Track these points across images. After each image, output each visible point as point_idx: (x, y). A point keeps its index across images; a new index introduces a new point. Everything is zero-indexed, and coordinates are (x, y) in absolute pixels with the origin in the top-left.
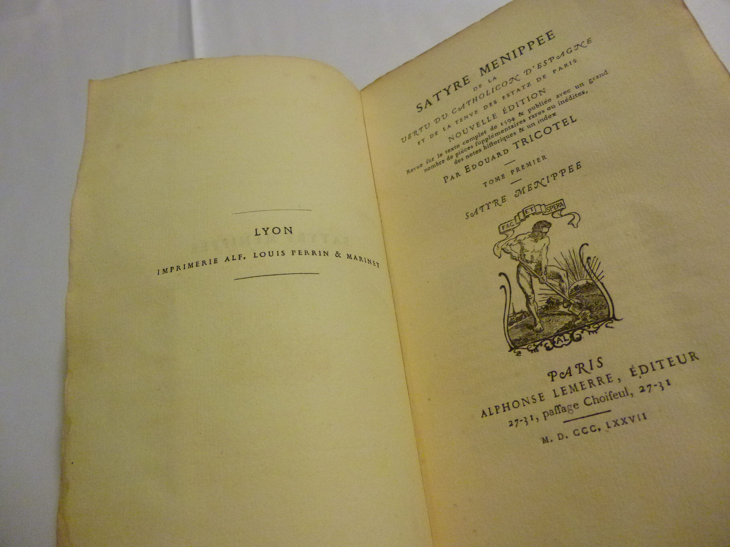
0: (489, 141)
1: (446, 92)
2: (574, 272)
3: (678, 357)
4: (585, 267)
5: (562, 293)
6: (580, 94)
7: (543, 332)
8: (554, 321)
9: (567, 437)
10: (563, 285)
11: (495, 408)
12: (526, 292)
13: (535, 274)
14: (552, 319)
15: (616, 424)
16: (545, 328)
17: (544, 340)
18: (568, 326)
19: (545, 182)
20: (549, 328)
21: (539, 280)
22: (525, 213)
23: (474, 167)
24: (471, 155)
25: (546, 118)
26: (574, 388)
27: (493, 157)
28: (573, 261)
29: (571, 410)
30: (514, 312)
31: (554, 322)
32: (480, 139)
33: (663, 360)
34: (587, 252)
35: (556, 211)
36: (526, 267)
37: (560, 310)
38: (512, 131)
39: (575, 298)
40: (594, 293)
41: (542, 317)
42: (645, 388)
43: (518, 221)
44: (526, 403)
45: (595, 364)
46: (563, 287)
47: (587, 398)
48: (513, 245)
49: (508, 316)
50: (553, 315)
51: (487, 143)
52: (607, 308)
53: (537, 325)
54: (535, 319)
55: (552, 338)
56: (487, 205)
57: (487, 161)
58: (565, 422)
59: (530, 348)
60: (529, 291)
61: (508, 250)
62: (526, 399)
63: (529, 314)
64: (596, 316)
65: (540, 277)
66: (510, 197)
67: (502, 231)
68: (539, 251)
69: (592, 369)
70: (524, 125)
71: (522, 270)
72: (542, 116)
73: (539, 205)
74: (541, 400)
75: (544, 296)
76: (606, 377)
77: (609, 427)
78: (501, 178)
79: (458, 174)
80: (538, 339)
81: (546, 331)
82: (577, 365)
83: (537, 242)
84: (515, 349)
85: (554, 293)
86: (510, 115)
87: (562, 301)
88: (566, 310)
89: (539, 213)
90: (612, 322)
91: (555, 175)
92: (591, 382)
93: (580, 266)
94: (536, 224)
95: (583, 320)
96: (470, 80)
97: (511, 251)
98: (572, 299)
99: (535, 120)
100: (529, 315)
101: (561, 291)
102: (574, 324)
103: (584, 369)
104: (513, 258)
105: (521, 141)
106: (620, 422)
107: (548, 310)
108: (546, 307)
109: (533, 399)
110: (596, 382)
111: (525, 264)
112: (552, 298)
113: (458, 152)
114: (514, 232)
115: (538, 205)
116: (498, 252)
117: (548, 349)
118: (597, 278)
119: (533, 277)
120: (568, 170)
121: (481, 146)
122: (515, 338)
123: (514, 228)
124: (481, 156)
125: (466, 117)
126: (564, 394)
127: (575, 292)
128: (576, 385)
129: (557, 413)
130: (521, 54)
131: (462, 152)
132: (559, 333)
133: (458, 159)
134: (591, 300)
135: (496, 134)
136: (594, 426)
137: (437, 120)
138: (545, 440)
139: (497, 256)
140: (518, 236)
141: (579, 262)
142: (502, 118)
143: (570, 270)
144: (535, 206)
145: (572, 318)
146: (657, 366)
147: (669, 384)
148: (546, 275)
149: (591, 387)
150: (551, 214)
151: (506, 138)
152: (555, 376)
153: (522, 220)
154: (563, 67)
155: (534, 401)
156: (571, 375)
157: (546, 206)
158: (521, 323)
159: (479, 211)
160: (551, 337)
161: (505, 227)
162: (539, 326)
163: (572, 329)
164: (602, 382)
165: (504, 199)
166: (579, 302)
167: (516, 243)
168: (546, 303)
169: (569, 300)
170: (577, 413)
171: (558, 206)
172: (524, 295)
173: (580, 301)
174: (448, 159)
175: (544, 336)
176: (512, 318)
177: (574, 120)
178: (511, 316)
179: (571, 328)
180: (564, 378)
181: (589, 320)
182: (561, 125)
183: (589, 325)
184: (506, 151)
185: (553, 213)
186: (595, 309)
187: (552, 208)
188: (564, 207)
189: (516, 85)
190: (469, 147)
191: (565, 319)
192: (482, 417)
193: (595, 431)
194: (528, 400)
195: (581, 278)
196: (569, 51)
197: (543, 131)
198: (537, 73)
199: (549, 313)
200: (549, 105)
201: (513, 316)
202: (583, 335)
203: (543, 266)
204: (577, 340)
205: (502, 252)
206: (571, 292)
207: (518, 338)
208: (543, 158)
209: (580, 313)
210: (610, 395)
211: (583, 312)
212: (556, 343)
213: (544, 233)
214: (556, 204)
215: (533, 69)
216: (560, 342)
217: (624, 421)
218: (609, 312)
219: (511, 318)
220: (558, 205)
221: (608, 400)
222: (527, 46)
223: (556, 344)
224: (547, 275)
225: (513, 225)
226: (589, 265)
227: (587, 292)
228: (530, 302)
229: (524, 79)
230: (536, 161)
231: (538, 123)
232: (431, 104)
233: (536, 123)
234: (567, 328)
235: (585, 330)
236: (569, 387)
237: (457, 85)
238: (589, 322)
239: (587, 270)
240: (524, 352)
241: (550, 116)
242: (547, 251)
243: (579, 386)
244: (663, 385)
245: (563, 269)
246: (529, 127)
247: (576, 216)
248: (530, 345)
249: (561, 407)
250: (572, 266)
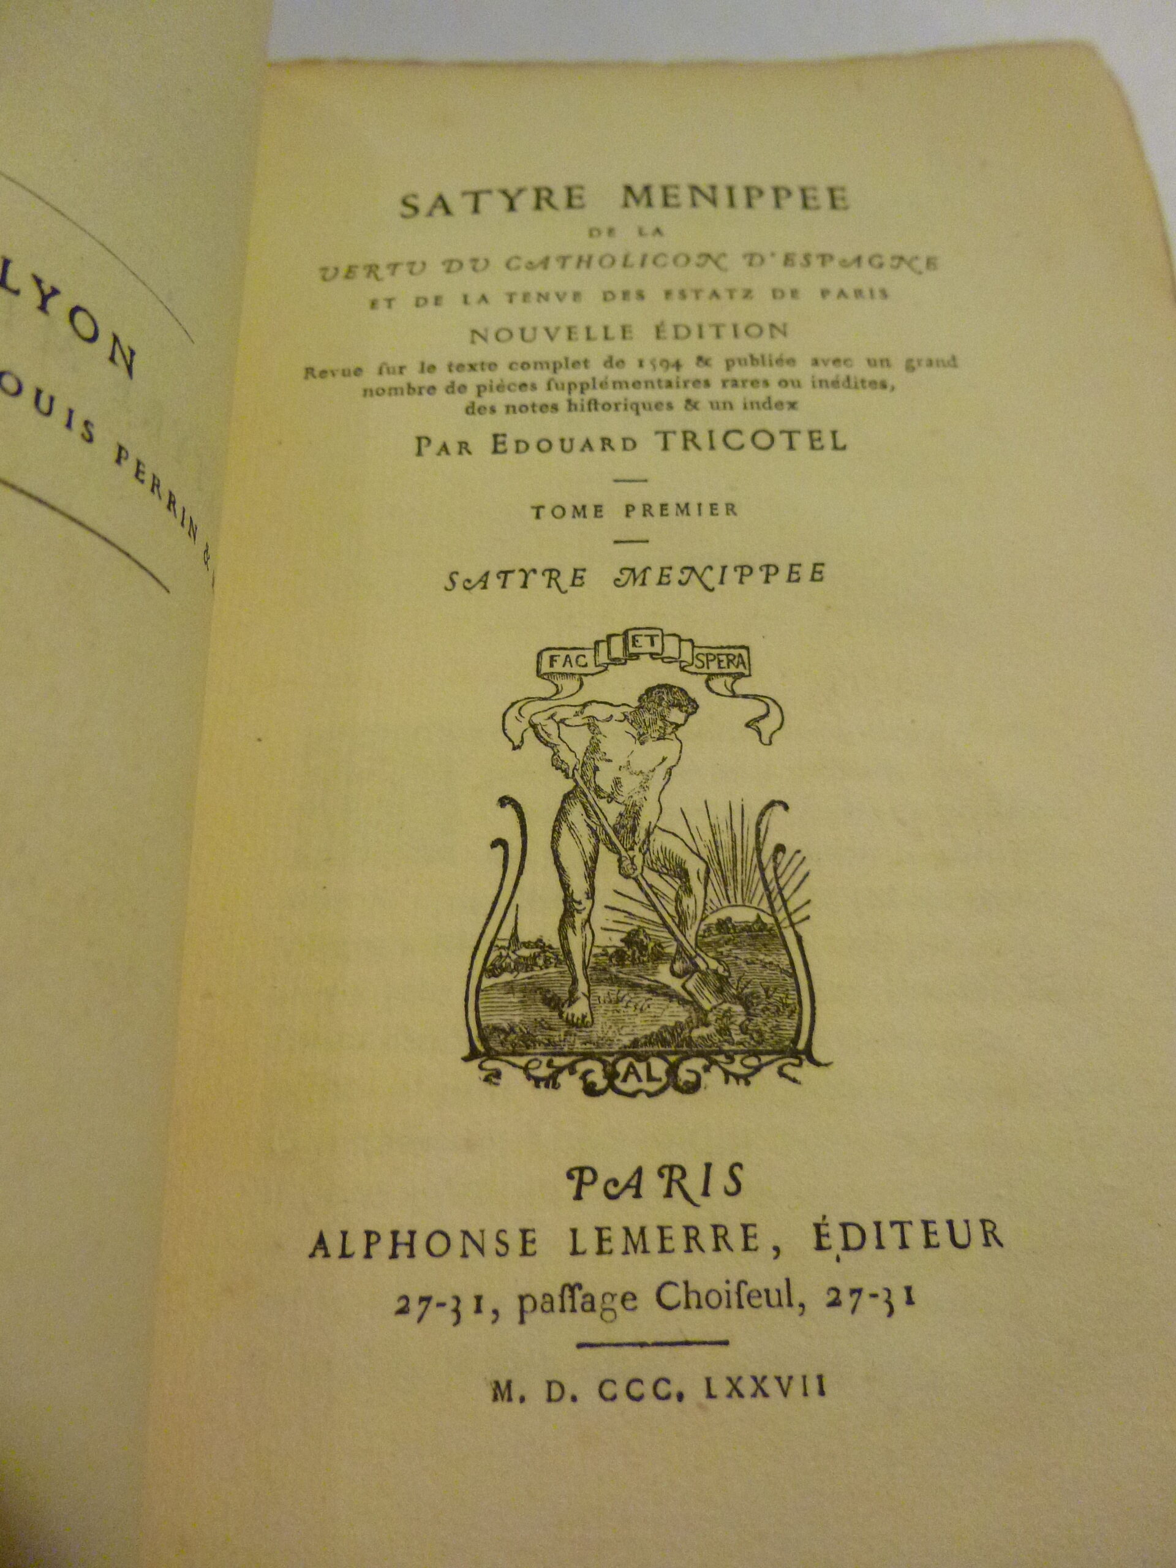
0: (590, 394)
1: (504, 202)
2: (729, 874)
3: (950, 1223)
4: (762, 870)
5: (678, 926)
6: (873, 384)
7: (588, 1030)
8: (630, 1004)
9: (574, 1399)
10: (687, 901)
11: (364, 1237)
12: (569, 886)
13: (614, 839)
14: (627, 998)
15: (736, 1391)
16: (600, 1020)
17: (586, 1056)
18: (668, 1037)
19: (711, 578)
20: (609, 1023)
21: (620, 861)
22: (630, 644)
23: (521, 446)
24: (524, 408)
25: (768, 404)
26: (636, 1241)
27: (588, 443)
28: (734, 841)
29: (612, 1310)
30: (514, 935)
31: (631, 1011)
32: (565, 375)
33: (910, 1223)
34: (779, 830)
35: (723, 674)
36: (592, 806)
37: (659, 978)
38: (664, 395)
39: (711, 954)
40: (768, 959)
41: (599, 982)
42: (845, 1296)
43: (603, 658)
44: (471, 1249)
45: (720, 1179)
46: (685, 908)
47: (670, 1283)
48: (568, 726)
49: (492, 943)
50: (634, 986)
51: (583, 396)
52: (796, 1016)
53: (574, 1002)
54: (575, 981)
55: (610, 1059)
56: (523, 574)
57: (566, 446)
58: (580, 1346)
59: (533, 1069)
60: (579, 885)
61: (549, 735)
62: (477, 1236)
63: (562, 958)
64: (759, 1032)
65: (623, 853)
66: (599, 578)
67: (545, 668)
68: (641, 772)
69: (706, 1193)
70: (701, 395)
71: (576, 814)
72: (760, 394)
73: (678, 636)
74: (524, 1253)
75: (620, 916)
76: (741, 1230)
77: (710, 1396)
78: (590, 511)
79: (464, 447)
80: (566, 1049)
81: (597, 1031)
82: (664, 1167)
83: (642, 743)
84: (484, 1058)
85: (655, 920)
86: (672, 349)
87: (671, 950)
88: (676, 984)
89: (671, 660)
90: (800, 1065)
91: (746, 571)
92: (691, 1235)
93: (749, 862)
94: (653, 688)
95: (719, 1032)
96: (586, 199)
97: (559, 742)
98: (703, 955)
99: (737, 396)
100: (559, 962)
101: (677, 920)
102: (690, 1037)
103: (681, 1187)
104: (557, 764)
105: (680, 436)
106: (747, 1386)
107: (623, 965)
108: (619, 956)
109: (498, 1240)
110: (707, 1238)
111: (591, 796)
112: (644, 931)
113: (488, 383)
114: (581, 685)
115: (674, 635)
116: (515, 728)
117: (590, 1090)
118: (789, 915)
119: (602, 848)
120: (784, 572)
121: (560, 397)
122: (496, 1020)
123: (586, 675)
124: (553, 426)
125: (543, 297)
126: (600, 1252)
127: (719, 937)
128: (646, 1231)
129: (563, 1310)
130: (750, 205)
131: (500, 388)
132: (636, 1051)
133: (479, 402)
134: (756, 978)
135: (618, 384)
136: (668, 1381)
137: (451, 265)
138: (502, 1392)
139: (510, 740)
140: (591, 702)
141: (750, 850)
142: (644, 346)
143: (719, 863)
144: (663, 635)
145: (687, 1014)
146: (891, 1236)
147: (910, 1301)
148: (644, 854)
149: (689, 1250)
150: (705, 677)
151: (641, 407)
152: (587, 1184)
153: (615, 661)
154: (850, 292)
155: (502, 1249)
156: (638, 1195)
157: (698, 647)
158: (527, 981)
159: (494, 582)
160: (611, 1054)
161: (560, 661)
162: (580, 1008)
163: (678, 1049)
164: (726, 1242)
165: (581, 578)
166: (721, 970)
167: (578, 720)
168: (622, 940)
169: (693, 954)
170: (626, 1327)
171: (729, 661)
172: (562, 894)
173: (725, 970)
174: (451, 389)
175: (588, 1046)
176: (504, 953)
177: (840, 444)
178: (503, 947)
179: (678, 1046)
180: (614, 1197)
181: (737, 1038)
182: (802, 441)
183: (731, 1051)
184: (630, 444)
185: (711, 676)
186: (761, 1007)
187: (712, 660)
188: (747, 672)
189: (710, 278)
190: (525, 385)
191: (667, 1013)
192: (312, 1255)
193: (668, 1397)
194: (483, 1243)
195: (743, 900)
196: (876, 262)
197: (749, 434)
198: (775, 274)
199: (624, 976)
200: (787, 372)
201: (508, 948)
202: (705, 1078)
203: (643, 824)
204: (685, 1088)
205: (530, 734)
206: (705, 931)
207: (505, 1025)
208: (727, 509)
209: (715, 1007)
210: (739, 1293)
211: (725, 1006)
212: (621, 1078)
213: (672, 723)
214: (728, 655)
215: (768, 259)
216: (632, 1079)
217: (759, 1387)
218: (798, 1032)
219: (501, 953)
220: (731, 657)
221: (729, 1306)
222: (769, 195)
223: (618, 1083)
224: (648, 855)
225: (586, 665)
226: (775, 869)
227: (752, 948)
228: (574, 921)
229: (739, 274)
230: (706, 509)
231: (742, 406)
232: (448, 212)
233: (738, 404)
234: (664, 1042)
235: (716, 1063)
236: (623, 1232)
237: (543, 198)
238: (733, 1044)
239: (768, 882)
240: (512, 1076)
241: (779, 405)
242: (666, 780)
243: (653, 1237)
244: (894, 1300)
245: (699, 855)
246: (714, 405)
247: (774, 710)
248: (536, 1060)
249: (583, 1292)
250: (726, 855)
